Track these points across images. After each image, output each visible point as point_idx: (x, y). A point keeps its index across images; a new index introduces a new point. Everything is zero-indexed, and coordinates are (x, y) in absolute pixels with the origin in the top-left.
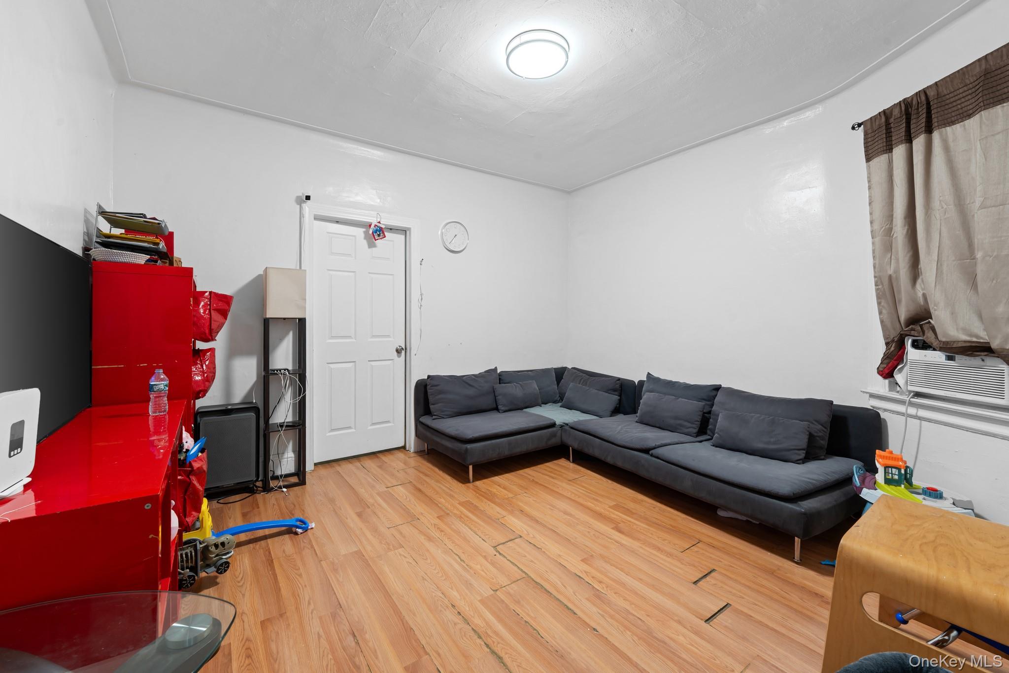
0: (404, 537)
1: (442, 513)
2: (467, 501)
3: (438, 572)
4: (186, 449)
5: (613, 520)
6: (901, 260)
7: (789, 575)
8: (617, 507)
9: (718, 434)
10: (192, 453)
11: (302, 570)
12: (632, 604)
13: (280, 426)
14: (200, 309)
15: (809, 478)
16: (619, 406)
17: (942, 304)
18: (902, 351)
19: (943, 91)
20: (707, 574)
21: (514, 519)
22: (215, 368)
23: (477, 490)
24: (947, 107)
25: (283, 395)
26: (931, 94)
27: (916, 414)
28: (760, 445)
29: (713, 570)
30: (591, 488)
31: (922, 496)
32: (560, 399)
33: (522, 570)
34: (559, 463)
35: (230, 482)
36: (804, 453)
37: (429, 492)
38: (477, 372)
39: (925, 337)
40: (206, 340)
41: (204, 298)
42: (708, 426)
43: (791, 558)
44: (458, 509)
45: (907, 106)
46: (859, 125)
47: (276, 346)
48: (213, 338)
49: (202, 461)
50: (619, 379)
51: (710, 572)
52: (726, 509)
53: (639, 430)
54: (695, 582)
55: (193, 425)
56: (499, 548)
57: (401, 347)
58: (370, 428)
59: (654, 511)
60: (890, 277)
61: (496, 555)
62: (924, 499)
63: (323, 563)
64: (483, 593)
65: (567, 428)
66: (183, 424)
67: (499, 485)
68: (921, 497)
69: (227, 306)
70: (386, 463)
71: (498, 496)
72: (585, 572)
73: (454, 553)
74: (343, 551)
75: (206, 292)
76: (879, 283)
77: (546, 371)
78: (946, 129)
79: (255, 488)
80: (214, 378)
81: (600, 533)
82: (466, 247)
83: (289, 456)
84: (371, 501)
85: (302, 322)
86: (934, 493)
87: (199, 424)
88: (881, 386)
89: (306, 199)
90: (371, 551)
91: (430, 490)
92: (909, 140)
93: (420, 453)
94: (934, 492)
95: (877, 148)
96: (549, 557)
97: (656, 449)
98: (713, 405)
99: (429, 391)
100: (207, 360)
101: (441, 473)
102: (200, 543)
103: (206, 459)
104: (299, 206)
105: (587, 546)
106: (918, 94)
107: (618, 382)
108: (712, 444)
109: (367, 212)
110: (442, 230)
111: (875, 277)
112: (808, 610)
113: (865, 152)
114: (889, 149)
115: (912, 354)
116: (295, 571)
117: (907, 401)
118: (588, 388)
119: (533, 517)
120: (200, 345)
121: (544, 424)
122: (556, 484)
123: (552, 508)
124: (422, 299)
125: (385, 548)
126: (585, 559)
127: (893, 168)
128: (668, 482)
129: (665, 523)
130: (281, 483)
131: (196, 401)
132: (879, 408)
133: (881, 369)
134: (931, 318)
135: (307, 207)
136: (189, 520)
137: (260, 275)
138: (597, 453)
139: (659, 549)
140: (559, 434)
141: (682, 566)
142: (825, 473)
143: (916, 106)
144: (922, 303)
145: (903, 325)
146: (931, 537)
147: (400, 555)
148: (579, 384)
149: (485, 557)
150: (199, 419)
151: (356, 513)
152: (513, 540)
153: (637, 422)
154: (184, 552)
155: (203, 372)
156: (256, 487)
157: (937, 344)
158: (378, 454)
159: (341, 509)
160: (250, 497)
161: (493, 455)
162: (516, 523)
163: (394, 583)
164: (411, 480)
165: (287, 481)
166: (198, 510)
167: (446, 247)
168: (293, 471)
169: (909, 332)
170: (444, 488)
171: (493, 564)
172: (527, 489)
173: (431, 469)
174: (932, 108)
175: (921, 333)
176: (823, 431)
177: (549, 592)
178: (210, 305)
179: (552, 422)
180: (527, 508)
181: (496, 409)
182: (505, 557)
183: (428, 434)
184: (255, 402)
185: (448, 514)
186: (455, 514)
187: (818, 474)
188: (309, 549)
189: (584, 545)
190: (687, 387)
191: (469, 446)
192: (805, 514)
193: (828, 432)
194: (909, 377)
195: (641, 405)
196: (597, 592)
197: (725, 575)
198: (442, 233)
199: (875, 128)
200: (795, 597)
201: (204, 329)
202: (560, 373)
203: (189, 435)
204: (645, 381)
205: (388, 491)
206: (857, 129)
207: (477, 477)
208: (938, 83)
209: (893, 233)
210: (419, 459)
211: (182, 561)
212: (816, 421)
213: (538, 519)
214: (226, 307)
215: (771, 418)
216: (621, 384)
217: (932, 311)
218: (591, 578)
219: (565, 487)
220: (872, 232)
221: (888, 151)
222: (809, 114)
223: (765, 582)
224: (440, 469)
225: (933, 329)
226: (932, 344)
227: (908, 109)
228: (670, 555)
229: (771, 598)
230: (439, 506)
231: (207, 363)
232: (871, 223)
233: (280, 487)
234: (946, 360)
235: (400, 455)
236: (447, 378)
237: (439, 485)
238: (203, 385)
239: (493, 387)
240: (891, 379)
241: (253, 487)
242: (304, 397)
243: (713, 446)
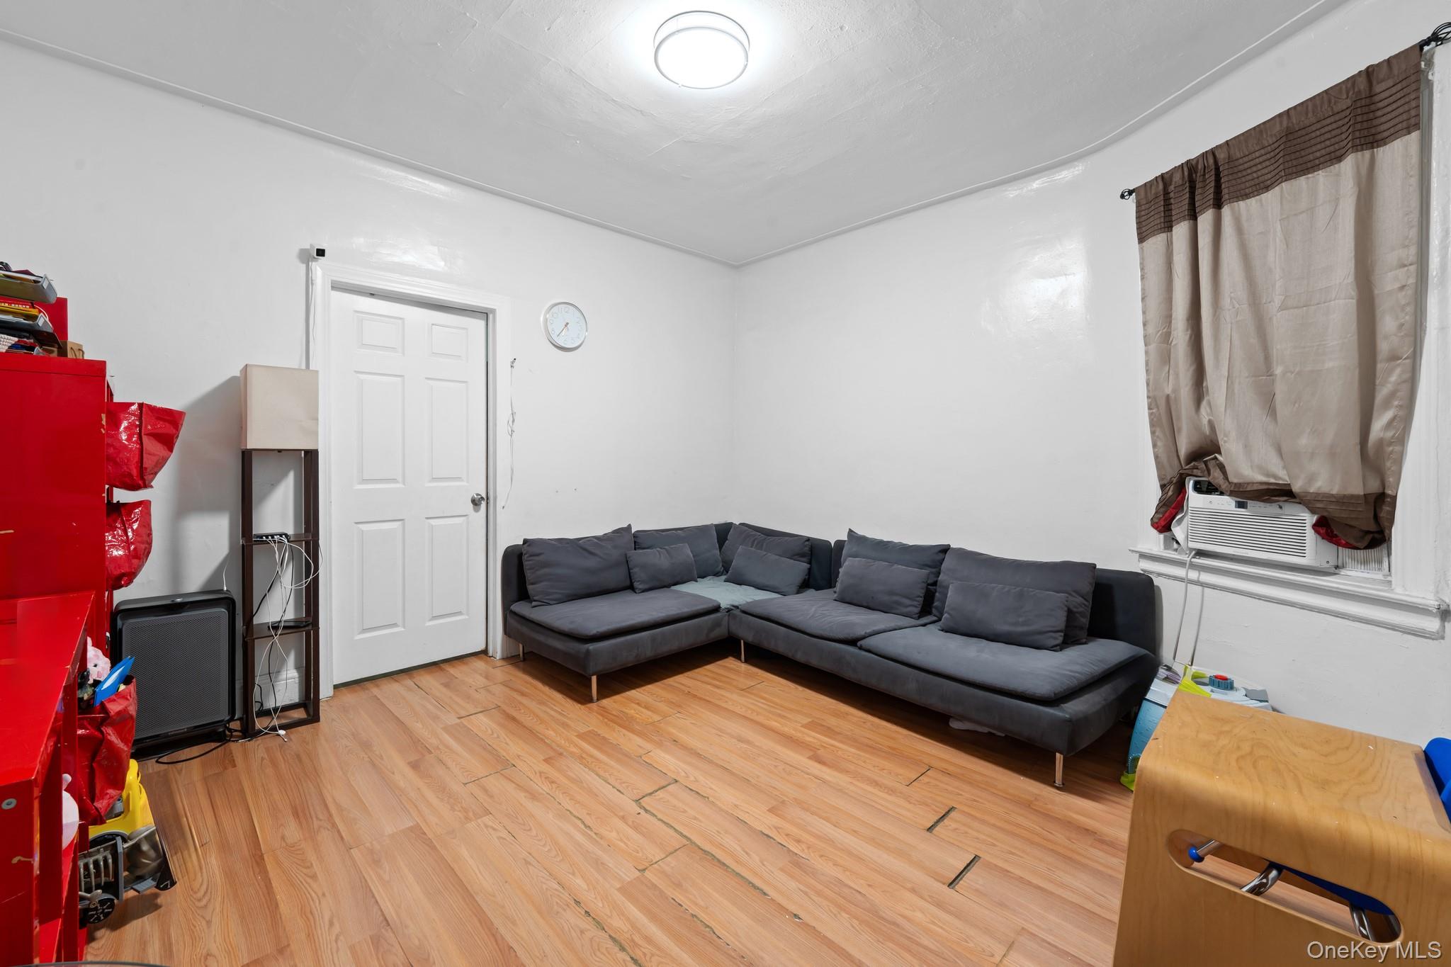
0: (491, 797)
1: (552, 754)
2: (590, 731)
3: (549, 851)
4: (94, 680)
5: (808, 745)
6: (1182, 376)
7: (1050, 806)
8: (813, 726)
9: (949, 614)
10: (105, 686)
11: (317, 868)
12: (845, 869)
13: (272, 627)
14: (121, 433)
15: (1071, 671)
16: (809, 578)
17: (1233, 434)
18: (1181, 495)
19: (1235, 153)
20: (944, 815)
21: (663, 754)
22: (150, 535)
23: (604, 712)
24: (1240, 175)
25: (278, 576)
26: (1221, 156)
27: (1198, 578)
28: (1004, 628)
29: (952, 809)
30: (775, 700)
31: (1210, 688)
32: (725, 570)
33: (681, 834)
34: (728, 665)
35: (181, 726)
36: (1061, 636)
37: (527, 720)
38: (600, 533)
39: (1211, 477)
40: (133, 487)
41: (129, 413)
42: (933, 603)
43: (1051, 783)
44: (576, 745)
45: (1190, 168)
46: (1130, 193)
47: (264, 496)
48: (147, 482)
49: (127, 699)
50: (808, 539)
51: (948, 812)
52: (962, 718)
53: (840, 611)
54: (930, 828)
55: (108, 634)
56: (644, 802)
57: (480, 495)
58: (429, 624)
59: (864, 728)
60: (1168, 397)
61: (639, 813)
62: (1212, 691)
63: (354, 852)
64: (623, 876)
65: (737, 612)
66: (89, 632)
67: (638, 704)
68: (1207, 689)
69: (172, 428)
70: (456, 678)
71: (638, 720)
72: (776, 828)
73: (575, 816)
74: (389, 830)
75: (133, 404)
76: (1153, 405)
77: (703, 529)
78: (1238, 205)
79: (227, 733)
80: (149, 553)
81: (791, 766)
82: (583, 342)
83: (289, 676)
84: (434, 741)
85: (311, 457)
86: (1223, 683)
87: (121, 630)
88: (1154, 542)
89: (318, 255)
90: (437, 824)
91: (531, 718)
92: (1193, 216)
93: (510, 659)
94: (1224, 681)
95: (1152, 224)
96: (722, 810)
97: (865, 640)
98: (939, 573)
99: (525, 563)
100: (134, 522)
101: (546, 689)
102: (125, 840)
103: (134, 694)
104: (304, 265)
105: (774, 788)
106: (1204, 155)
107: (807, 543)
108: (939, 628)
109: (423, 281)
110: (545, 315)
111: (1148, 397)
112: (1079, 854)
113: (1137, 229)
114: (1168, 227)
115: (1195, 500)
116: (303, 869)
117: (1188, 562)
118: (765, 553)
119: (692, 749)
120: (122, 496)
121: (703, 609)
122: (723, 696)
123: (720, 734)
124: (513, 421)
125: (460, 818)
126: (773, 808)
127: (1172, 250)
128: (883, 686)
129: (881, 745)
130: (276, 722)
131: (114, 592)
132: (1151, 573)
133: (1156, 520)
134: (1220, 453)
135: (318, 268)
136: (101, 804)
137: (233, 379)
138: (782, 648)
139: (876, 784)
140: (725, 622)
141: (909, 806)
142: (1091, 663)
143: (1202, 171)
144: (1208, 433)
145: (1182, 463)
146: (1246, 748)
147: (486, 826)
148: (752, 547)
149: (623, 818)
150: (119, 623)
151: (409, 763)
152: (664, 787)
153: (835, 600)
154: (91, 860)
155: (128, 543)
156: (230, 730)
157: (1227, 486)
158: (442, 665)
159: (382, 759)
160: (219, 749)
161: (629, 658)
162: (668, 760)
163: (479, 875)
164: (499, 704)
165: (285, 717)
166: (119, 783)
167: (554, 343)
168: (297, 701)
169: (1190, 471)
170: (552, 713)
171: (636, 828)
172: (680, 706)
173: (531, 684)
174: (1221, 175)
175: (1206, 472)
176: (1085, 605)
177: (724, 864)
178: (140, 426)
179: (715, 604)
180: (683, 737)
181: (631, 588)
182: (654, 815)
183: (525, 629)
184: (227, 590)
185: (561, 754)
186: (572, 754)
187: (1082, 665)
188: (329, 830)
189: (771, 786)
190: (905, 549)
191: (591, 647)
192: (1070, 721)
193: (1090, 606)
194: (1189, 531)
195: (840, 575)
196: (795, 858)
197: (969, 814)
198: (546, 320)
199: (1151, 197)
200: (1060, 836)
201: (128, 468)
202: (723, 532)
203: (100, 653)
204: (845, 541)
205: (461, 722)
206: (1127, 197)
207: (603, 694)
208: (1230, 143)
209: (1171, 339)
210: (510, 669)
211: (88, 875)
212: (1075, 591)
213: (699, 752)
214: (172, 430)
215: (1018, 589)
216: (811, 546)
217: (1221, 443)
218: (784, 836)
219: (735, 701)
220: (1145, 337)
221: (1166, 229)
222: (1065, 175)
223: (1021, 820)
224: (544, 683)
225: (1222, 467)
226: (1220, 486)
227: (1192, 175)
228: (892, 791)
229: (1032, 843)
230: (545, 742)
231: (135, 526)
232: (1144, 325)
233: (274, 729)
234: (1236, 507)
235: (479, 664)
236: (553, 542)
237: (544, 708)
238: (127, 565)
239: (626, 555)
240: (1167, 534)
241: (224, 731)
242: (316, 580)
243: (942, 630)
